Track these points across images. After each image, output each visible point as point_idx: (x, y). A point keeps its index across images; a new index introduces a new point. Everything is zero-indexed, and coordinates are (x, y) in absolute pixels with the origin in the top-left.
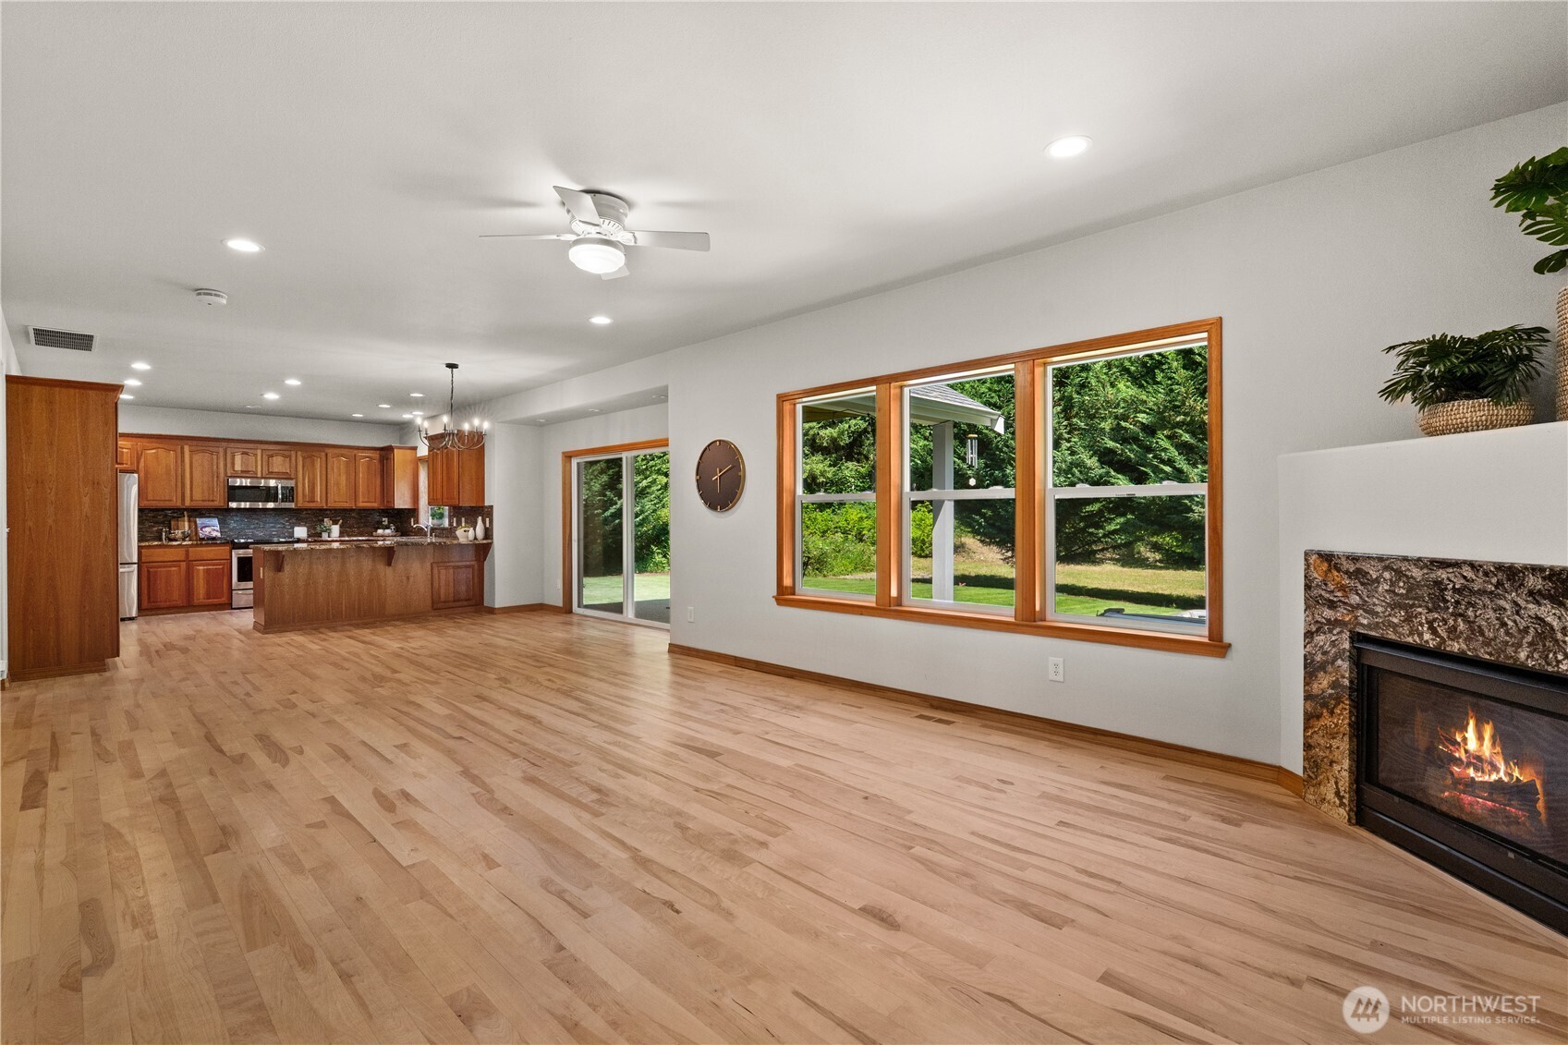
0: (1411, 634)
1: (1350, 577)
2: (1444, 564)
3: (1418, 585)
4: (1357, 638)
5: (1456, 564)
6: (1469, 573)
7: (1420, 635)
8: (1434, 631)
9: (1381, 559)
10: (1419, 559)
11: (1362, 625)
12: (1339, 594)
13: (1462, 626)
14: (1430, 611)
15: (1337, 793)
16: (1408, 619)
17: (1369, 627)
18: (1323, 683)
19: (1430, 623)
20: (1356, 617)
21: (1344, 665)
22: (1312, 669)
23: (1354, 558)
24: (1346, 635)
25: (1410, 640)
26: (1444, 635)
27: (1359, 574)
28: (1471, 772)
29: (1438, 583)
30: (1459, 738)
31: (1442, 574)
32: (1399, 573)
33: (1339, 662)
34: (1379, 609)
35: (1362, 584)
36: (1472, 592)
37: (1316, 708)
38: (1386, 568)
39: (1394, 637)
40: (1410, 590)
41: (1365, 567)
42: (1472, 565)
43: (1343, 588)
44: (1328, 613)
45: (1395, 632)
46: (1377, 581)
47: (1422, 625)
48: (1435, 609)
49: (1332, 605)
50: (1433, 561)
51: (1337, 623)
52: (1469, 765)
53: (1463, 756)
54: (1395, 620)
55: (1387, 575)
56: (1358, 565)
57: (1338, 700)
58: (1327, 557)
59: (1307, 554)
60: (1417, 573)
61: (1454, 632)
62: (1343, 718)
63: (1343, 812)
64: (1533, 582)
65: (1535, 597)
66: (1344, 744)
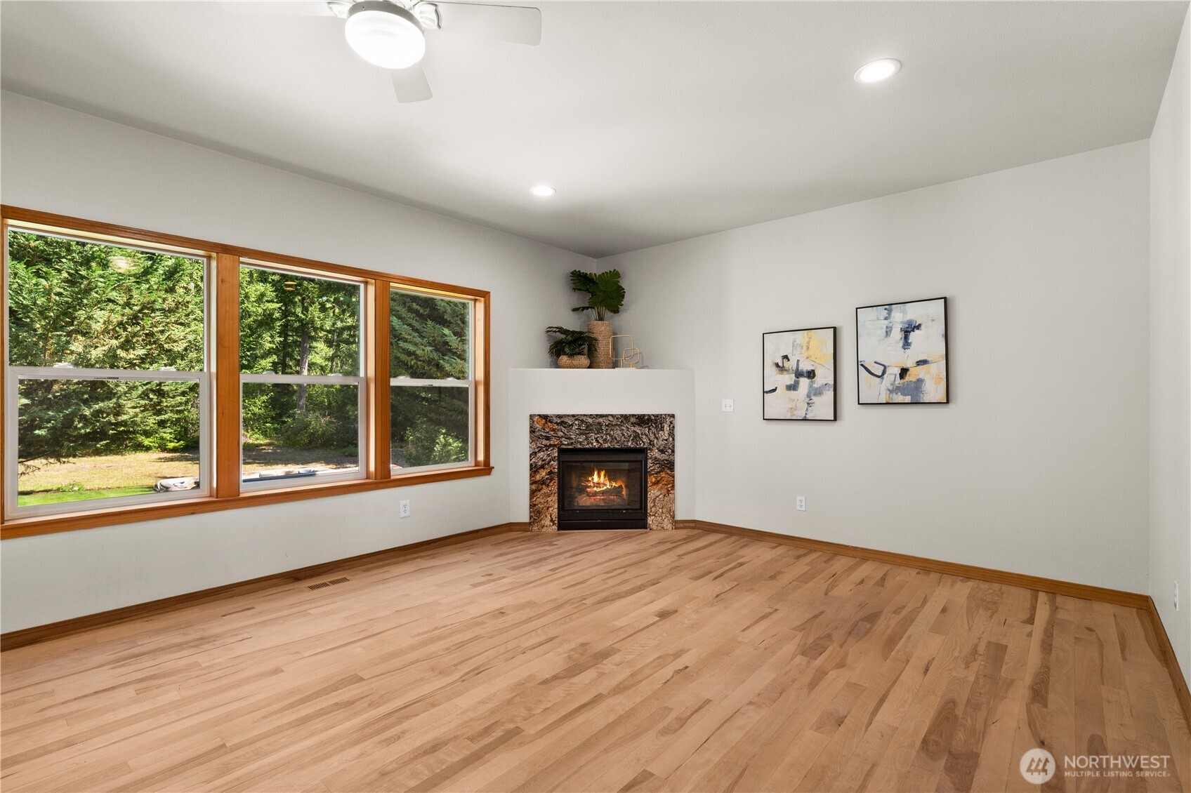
0: (588, 444)
1: (558, 425)
2: (601, 416)
3: (591, 425)
4: (561, 451)
5: (607, 416)
6: (611, 418)
7: (592, 444)
8: (598, 442)
9: (573, 416)
10: (591, 415)
11: (565, 445)
12: (552, 433)
13: (609, 438)
14: (596, 434)
15: (552, 521)
16: (587, 439)
17: (568, 444)
18: (543, 474)
19: (596, 439)
20: (561, 442)
21: (555, 464)
22: (534, 469)
23: (559, 416)
24: (556, 450)
25: (588, 446)
26: (602, 442)
27: (563, 423)
28: (595, 489)
29: (599, 424)
30: (590, 479)
31: (601, 420)
32: (582, 421)
33: (552, 462)
34: (573, 437)
35: (564, 427)
36: (613, 425)
37: (536, 487)
38: (576, 420)
39: (580, 447)
40: (587, 427)
41: (566, 420)
42: (612, 415)
43: (554, 430)
44: (545, 442)
45: (581, 444)
46: (572, 425)
47: (593, 440)
48: (598, 433)
49: (548, 438)
50: (597, 415)
51: (551, 446)
52: (594, 487)
53: (592, 485)
54: (581, 440)
55: (577, 422)
56: (562, 420)
57: (551, 480)
58: (545, 417)
59: (531, 417)
60: (590, 420)
61: (605, 441)
62: (554, 487)
63: (555, 527)
64: (633, 420)
65: (633, 424)
66: (555, 498)
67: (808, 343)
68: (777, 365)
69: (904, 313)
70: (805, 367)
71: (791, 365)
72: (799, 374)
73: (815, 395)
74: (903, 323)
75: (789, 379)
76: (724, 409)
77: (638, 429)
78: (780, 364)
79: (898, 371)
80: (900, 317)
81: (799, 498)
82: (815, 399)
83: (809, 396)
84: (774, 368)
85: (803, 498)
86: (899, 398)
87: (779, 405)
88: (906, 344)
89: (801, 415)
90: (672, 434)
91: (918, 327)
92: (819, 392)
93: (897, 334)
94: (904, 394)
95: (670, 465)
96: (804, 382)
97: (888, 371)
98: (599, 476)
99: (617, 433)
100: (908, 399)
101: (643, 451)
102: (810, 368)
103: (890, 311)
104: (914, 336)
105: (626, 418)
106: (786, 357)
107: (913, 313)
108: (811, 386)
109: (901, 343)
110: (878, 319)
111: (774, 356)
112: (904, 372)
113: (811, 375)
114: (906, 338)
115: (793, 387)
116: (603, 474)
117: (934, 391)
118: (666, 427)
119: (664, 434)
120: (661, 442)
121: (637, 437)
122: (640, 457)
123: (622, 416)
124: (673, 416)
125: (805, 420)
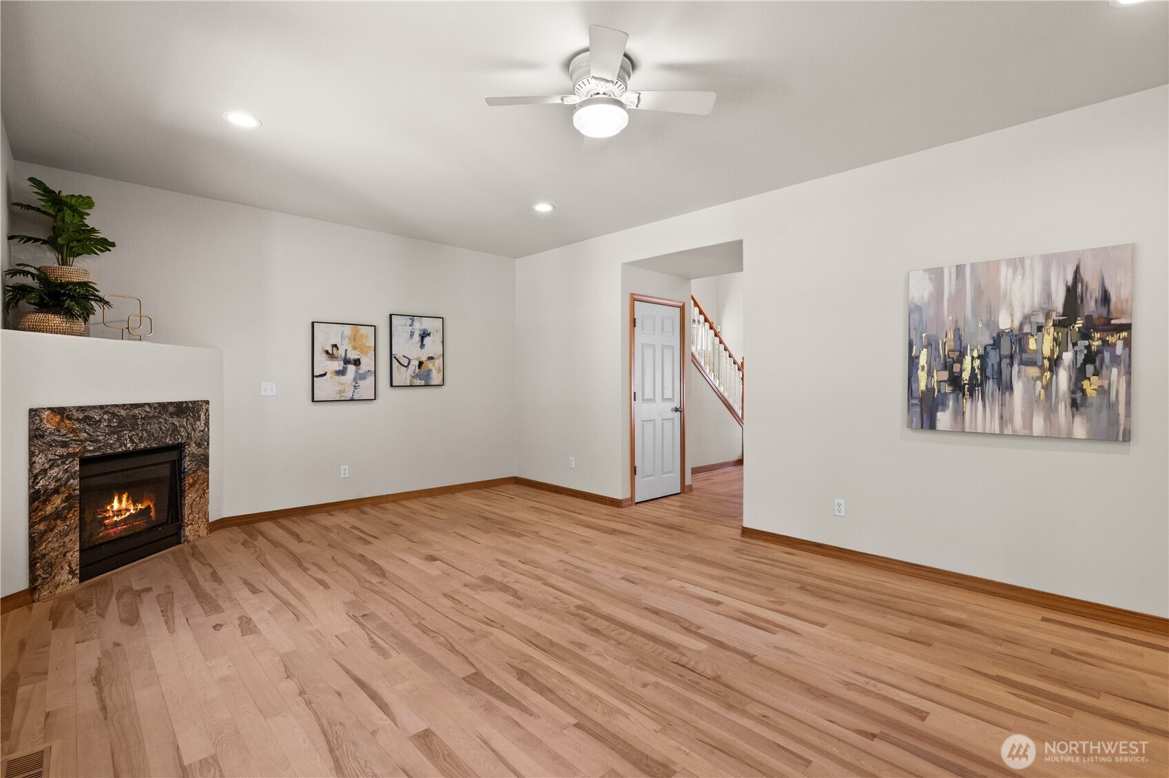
0: (121, 446)
1: (80, 423)
2: (136, 406)
3: (124, 419)
4: (84, 462)
5: (143, 405)
6: (147, 409)
7: (125, 445)
8: (132, 441)
9: (101, 407)
10: (124, 405)
11: (90, 451)
12: (71, 435)
13: (145, 435)
14: (131, 431)
15: (71, 572)
16: (119, 439)
17: (94, 450)
18: (57, 503)
19: (130, 438)
20: (85, 447)
21: (75, 482)
22: (40, 498)
23: (81, 409)
24: (77, 462)
25: (120, 450)
26: (137, 442)
27: (87, 419)
29: (134, 416)
31: (136, 411)
32: (113, 414)
33: (72, 481)
34: (101, 438)
35: (89, 425)
36: (150, 418)
37: (42, 528)
38: (105, 413)
39: (110, 452)
40: (120, 423)
41: (92, 414)
42: (149, 405)
43: (73, 431)
44: (56, 452)
45: (111, 448)
46: (100, 421)
47: (126, 440)
48: (133, 429)
49: (60, 446)
50: (131, 405)
51: (69, 456)
54: (111, 442)
55: (106, 417)
56: (86, 414)
57: (70, 509)
58: (61, 411)
59: (33, 413)
60: (123, 413)
61: (141, 440)
62: (74, 519)
63: (77, 580)
64: (171, 409)
65: (172, 415)
66: (75, 536)
67: (355, 335)
68: (327, 352)
69: (421, 323)
70: (353, 355)
71: (341, 352)
72: (347, 362)
73: (360, 379)
74: (420, 330)
75: (338, 365)
76: (263, 393)
77: (175, 421)
78: (330, 352)
79: (416, 363)
80: (419, 326)
81: (343, 467)
82: (361, 383)
83: (355, 380)
84: (324, 355)
85: (347, 467)
86: (417, 382)
87: (326, 388)
88: (422, 346)
89: (348, 395)
90: (207, 424)
91: (429, 335)
92: (362, 377)
93: (417, 338)
94: (420, 380)
95: (204, 461)
96: (351, 368)
97: (412, 363)
99: (154, 428)
100: (423, 383)
101: (179, 448)
102: (356, 357)
103: (413, 321)
104: (427, 340)
105: (163, 406)
106: (335, 346)
107: (427, 324)
108: (357, 372)
109: (419, 345)
110: (406, 325)
111: (323, 343)
112: (421, 364)
113: (357, 362)
114: (422, 340)
115: (341, 373)
116: (124, 497)
117: (436, 378)
118: (203, 417)
119: (200, 425)
120: (198, 434)
121: (175, 430)
122: (173, 456)
123: (159, 404)
124: (207, 402)
125: (352, 400)
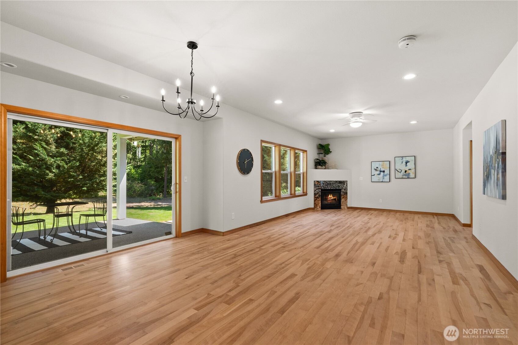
2: (331, 181)
4: (322, 190)
5: (332, 181)
7: (329, 188)
9: (324, 181)
12: (319, 185)
14: (330, 185)
15: (319, 207)
16: (327, 187)
17: (323, 188)
18: (317, 195)
21: (320, 193)
22: (315, 194)
31: (331, 182)
32: (326, 182)
34: (324, 186)
35: (322, 184)
36: (333, 183)
37: (316, 199)
39: (326, 189)
40: (328, 184)
44: (318, 188)
46: (324, 183)
49: (318, 187)
51: (319, 188)
52: (329, 198)
56: (322, 182)
57: (319, 197)
58: (318, 181)
59: (314, 181)
60: (328, 182)
61: (332, 187)
62: (320, 199)
63: (320, 209)
64: (338, 182)
65: (338, 183)
66: (320, 201)
67: (383, 164)
68: (375, 169)
69: (406, 159)
70: (382, 170)
71: (379, 169)
72: (381, 171)
73: (385, 176)
74: (405, 161)
75: (378, 172)
76: (360, 179)
77: (339, 184)
78: (376, 169)
79: (404, 171)
80: (405, 160)
81: (380, 200)
82: (385, 177)
83: (383, 176)
84: (374, 170)
85: (381, 200)
86: (405, 177)
87: (375, 178)
88: (406, 165)
89: (381, 181)
90: (347, 186)
91: (409, 162)
92: (386, 175)
93: (404, 163)
95: (346, 193)
96: (382, 173)
97: (402, 171)
98: (331, 196)
99: (334, 185)
100: (407, 177)
101: (340, 190)
102: (383, 170)
103: (403, 158)
104: (408, 164)
105: (336, 181)
106: (377, 167)
107: (408, 159)
108: (384, 174)
109: (405, 165)
110: (400, 160)
111: (374, 167)
112: (406, 171)
113: (384, 172)
114: (406, 163)
115: (379, 174)
116: (331, 195)
117: (412, 175)
118: (346, 184)
119: (345, 186)
120: (344, 188)
121: (339, 186)
122: (339, 191)
123: (335, 181)
124: (347, 181)
125: (382, 182)
